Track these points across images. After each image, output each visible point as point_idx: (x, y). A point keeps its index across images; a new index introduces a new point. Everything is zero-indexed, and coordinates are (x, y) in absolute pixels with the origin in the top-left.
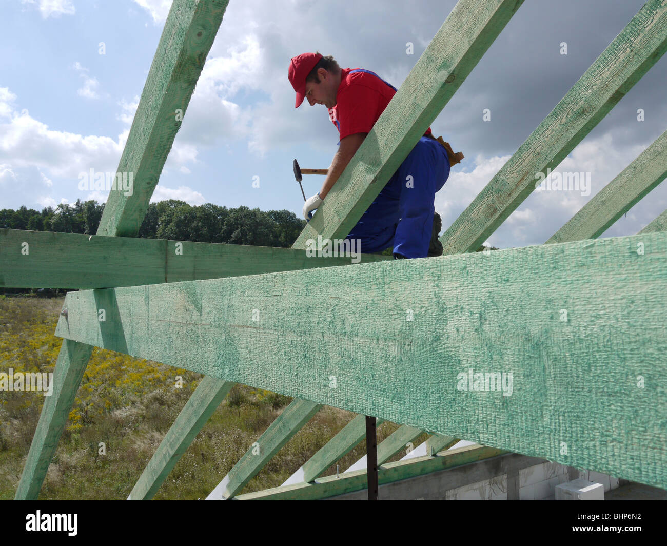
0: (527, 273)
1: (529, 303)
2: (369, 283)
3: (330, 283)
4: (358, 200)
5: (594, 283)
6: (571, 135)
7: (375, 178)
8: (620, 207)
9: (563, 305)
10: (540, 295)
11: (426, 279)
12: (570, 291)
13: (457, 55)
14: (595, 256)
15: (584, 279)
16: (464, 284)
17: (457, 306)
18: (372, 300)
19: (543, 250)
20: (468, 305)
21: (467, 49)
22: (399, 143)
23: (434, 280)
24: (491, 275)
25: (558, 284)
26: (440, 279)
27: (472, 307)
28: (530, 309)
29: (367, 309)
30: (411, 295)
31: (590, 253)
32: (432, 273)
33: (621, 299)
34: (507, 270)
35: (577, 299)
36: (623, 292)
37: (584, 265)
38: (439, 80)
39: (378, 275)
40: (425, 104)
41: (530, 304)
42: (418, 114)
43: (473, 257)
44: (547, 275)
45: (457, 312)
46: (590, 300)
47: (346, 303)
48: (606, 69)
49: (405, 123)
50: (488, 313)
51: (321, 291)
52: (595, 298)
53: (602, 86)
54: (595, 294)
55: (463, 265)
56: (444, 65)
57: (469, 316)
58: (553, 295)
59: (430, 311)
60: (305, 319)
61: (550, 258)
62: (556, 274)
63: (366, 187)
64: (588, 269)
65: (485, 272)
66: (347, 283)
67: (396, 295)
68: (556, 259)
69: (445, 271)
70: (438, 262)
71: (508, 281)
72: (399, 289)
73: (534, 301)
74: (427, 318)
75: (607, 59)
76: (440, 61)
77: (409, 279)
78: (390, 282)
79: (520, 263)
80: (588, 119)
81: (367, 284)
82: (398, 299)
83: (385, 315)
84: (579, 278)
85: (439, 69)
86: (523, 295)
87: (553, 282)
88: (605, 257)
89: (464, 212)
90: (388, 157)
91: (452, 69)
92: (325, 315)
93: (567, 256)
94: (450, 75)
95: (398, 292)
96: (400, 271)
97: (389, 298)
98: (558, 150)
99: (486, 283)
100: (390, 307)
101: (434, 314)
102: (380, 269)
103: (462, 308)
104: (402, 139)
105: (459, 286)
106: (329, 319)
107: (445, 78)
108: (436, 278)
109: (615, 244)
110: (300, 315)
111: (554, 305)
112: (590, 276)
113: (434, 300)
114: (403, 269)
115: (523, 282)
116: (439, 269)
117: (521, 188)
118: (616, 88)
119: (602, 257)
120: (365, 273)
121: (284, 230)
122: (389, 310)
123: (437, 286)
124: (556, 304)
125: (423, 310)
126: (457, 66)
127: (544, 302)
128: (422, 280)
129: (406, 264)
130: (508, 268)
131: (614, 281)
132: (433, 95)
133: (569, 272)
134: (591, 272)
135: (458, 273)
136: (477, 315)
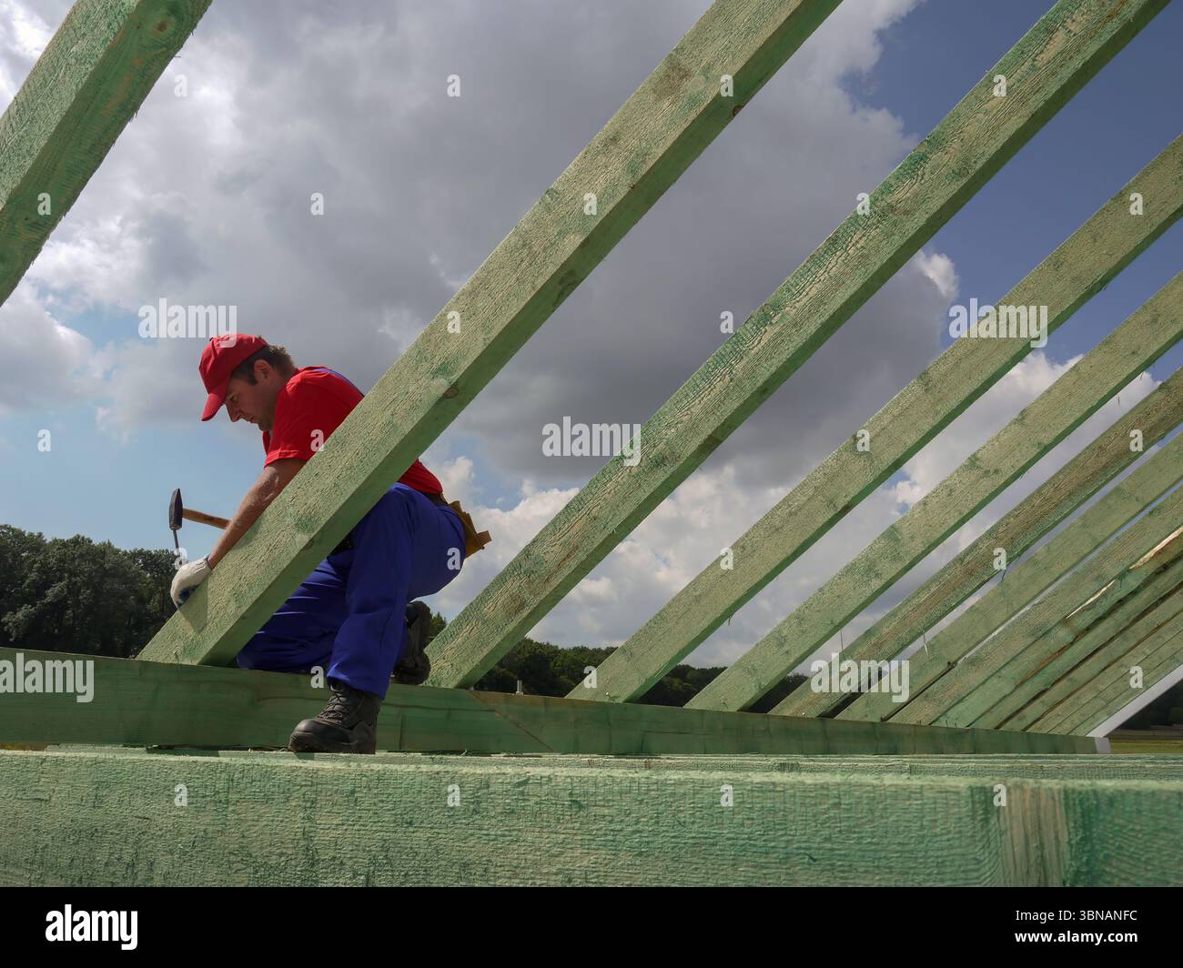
0: (438, 814)
1: (437, 865)
2: (203, 797)
3: (138, 788)
4: (275, 577)
5: (523, 844)
6: (643, 495)
7: (312, 540)
8: (721, 609)
9: (482, 876)
10: (453, 853)
11: (294, 804)
12: (493, 851)
13: (465, 358)
14: (528, 800)
15: (511, 836)
16: (348, 820)
17: (334, 858)
18: (204, 831)
19: (463, 780)
20: (351, 858)
21: (480, 351)
22: (357, 486)
23: (305, 808)
24: (389, 810)
25: (479, 838)
26: (314, 807)
27: (356, 862)
28: (437, 876)
29: (194, 847)
30: (267, 830)
31: (522, 793)
32: (304, 795)
33: (556, 874)
34: (411, 804)
35: (500, 866)
36: (559, 862)
37: (513, 812)
38: (433, 392)
39: (220, 785)
40: (407, 428)
41: (438, 868)
42: (394, 442)
43: (365, 776)
44: (464, 821)
45: (334, 868)
46: (518, 871)
47: (161, 830)
48: (697, 401)
49: (371, 453)
50: (379, 876)
51: (120, 802)
52: (523, 868)
53: (690, 425)
54: (523, 862)
55: (350, 788)
56: (443, 370)
57: (350, 878)
58: (470, 857)
59: (293, 862)
60: (85, 852)
61: (471, 795)
62: (476, 822)
63: (294, 555)
64: (519, 819)
65: (381, 805)
66: (167, 793)
67: (244, 826)
68: (478, 797)
69: (323, 794)
70: (315, 776)
71: (411, 823)
72: (250, 816)
73: (444, 863)
74: (288, 875)
75: (698, 386)
76: (437, 362)
77: (268, 799)
78: (237, 801)
79: (429, 796)
80: (669, 473)
81: (199, 799)
82: (246, 834)
83: (222, 862)
84: (506, 833)
85: (436, 374)
86: (429, 851)
87: (472, 835)
88: (541, 804)
89: (471, 604)
90: (337, 507)
91: (454, 378)
92: (121, 850)
93: (492, 793)
94: (452, 387)
95: (246, 821)
96: (254, 784)
97: (233, 830)
98: (624, 516)
99: (380, 824)
100: (232, 846)
101: (298, 869)
102: (223, 775)
103: (342, 862)
104: (364, 479)
105: (340, 822)
106: (127, 859)
107: (442, 390)
108: (308, 805)
109: (553, 784)
110: (76, 843)
111: (470, 873)
112: (519, 830)
113: (302, 843)
114: (260, 781)
115: (432, 828)
116: (314, 788)
117: (566, 572)
118: (710, 432)
119: (536, 803)
120: (198, 778)
121: (160, 588)
122: (230, 853)
123: (309, 818)
124: (473, 871)
125: (283, 859)
126: (463, 374)
127: (457, 866)
128: (287, 804)
129: (266, 772)
130: (413, 802)
131: (548, 843)
132: (421, 415)
133: (493, 821)
134: (521, 824)
135: (341, 800)
136: (362, 877)
